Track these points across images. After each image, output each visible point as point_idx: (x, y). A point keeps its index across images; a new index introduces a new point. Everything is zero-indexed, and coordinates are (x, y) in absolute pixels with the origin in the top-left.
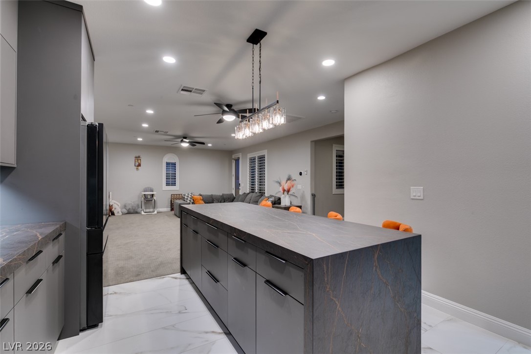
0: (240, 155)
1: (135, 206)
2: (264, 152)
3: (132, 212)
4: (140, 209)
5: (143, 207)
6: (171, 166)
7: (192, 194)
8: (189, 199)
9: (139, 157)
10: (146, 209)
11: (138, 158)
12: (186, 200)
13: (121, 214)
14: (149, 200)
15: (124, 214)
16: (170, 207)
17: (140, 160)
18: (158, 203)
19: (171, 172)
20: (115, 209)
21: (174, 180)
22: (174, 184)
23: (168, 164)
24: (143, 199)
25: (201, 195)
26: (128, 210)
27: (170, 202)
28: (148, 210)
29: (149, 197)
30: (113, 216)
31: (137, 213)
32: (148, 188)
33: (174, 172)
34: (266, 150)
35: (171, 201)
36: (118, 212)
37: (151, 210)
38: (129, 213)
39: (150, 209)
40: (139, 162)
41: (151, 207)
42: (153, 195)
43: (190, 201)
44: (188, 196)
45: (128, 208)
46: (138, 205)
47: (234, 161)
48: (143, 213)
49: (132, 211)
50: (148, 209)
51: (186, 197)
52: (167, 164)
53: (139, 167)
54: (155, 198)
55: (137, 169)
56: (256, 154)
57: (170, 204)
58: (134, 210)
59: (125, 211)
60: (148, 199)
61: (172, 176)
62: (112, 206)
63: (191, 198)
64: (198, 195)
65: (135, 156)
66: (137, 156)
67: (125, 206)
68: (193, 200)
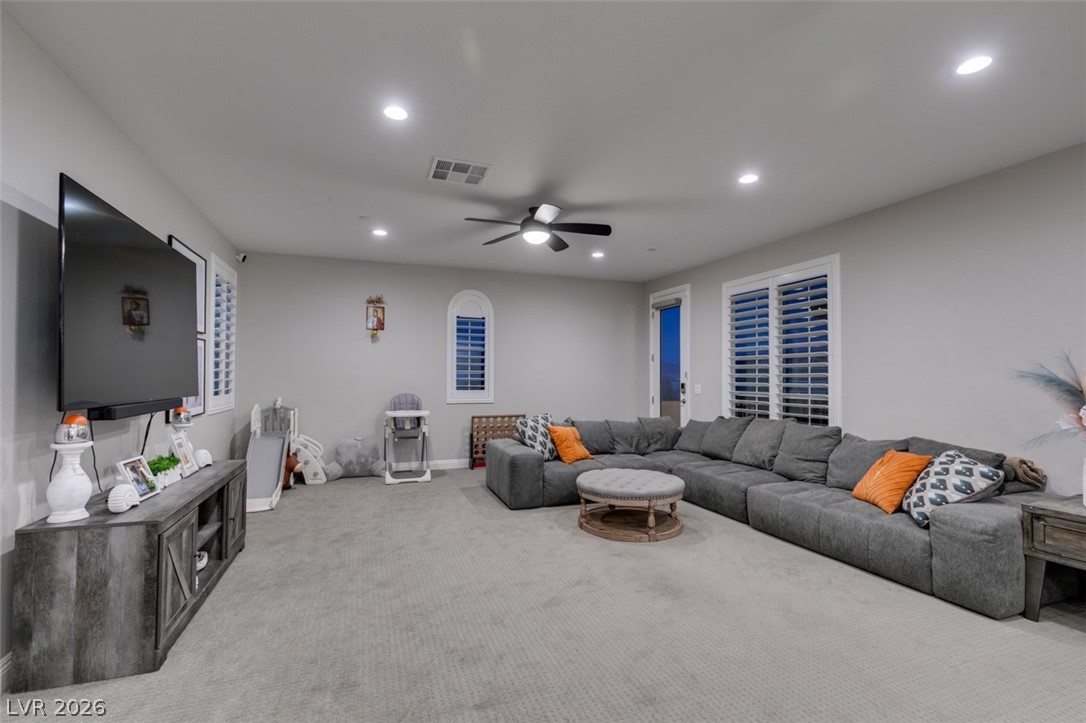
0: (684, 293)
1: (366, 452)
2: (829, 266)
3: (357, 472)
4: (381, 464)
5: (391, 456)
6: (471, 331)
7: (546, 419)
8: (540, 438)
9: (379, 301)
10: (398, 460)
11: (376, 302)
12: (528, 442)
13: (325, 479)
14: (407, 434)
15: (332, 479)
16: (468, 454)
17: (383, 308)
18: (434, 446)
19: (469, 348)
20: (306, 463)
21: (480, 372)
22: (480, 385)
23: (461, 321)
24: (389, 431)
25: (573, 424)
26: (346, 467)
27: (468, 440)
28: (403, 466)
29: (408, 426)
30: (299, 487)
31: (373, 476)
32: (405, 395)
33: (480, 349)
34: (837, 256)
35: (472, 436)
36: (315, 474)
37: (414, 465)
38: (348, 475)
39: (409, 460)
40: (380, 315)
41: (414, 456)
42: (418, 419)
43: (543, 445)
44: (535, 429)
45: (344, 460)
46: (375, 450)
47: (658, 314)
48: (389, 479)
49: (357, 470)
50: (405, 461)
51: (529, 432)
52: (458, 323)
53: (380, 332)
54: (424, 428)
55: (374, 337)
56: (773, 279)
57: (468, 447)
58: (363, 465)
59: (336, 469)
60: (403, 434)
61: (473, 360)
62: (295, 454)
63: (545, 435)
64: (562, 421)
65: (367, 298)
66: (374, 297)
67: (337, 455)
68: (553, 441)
